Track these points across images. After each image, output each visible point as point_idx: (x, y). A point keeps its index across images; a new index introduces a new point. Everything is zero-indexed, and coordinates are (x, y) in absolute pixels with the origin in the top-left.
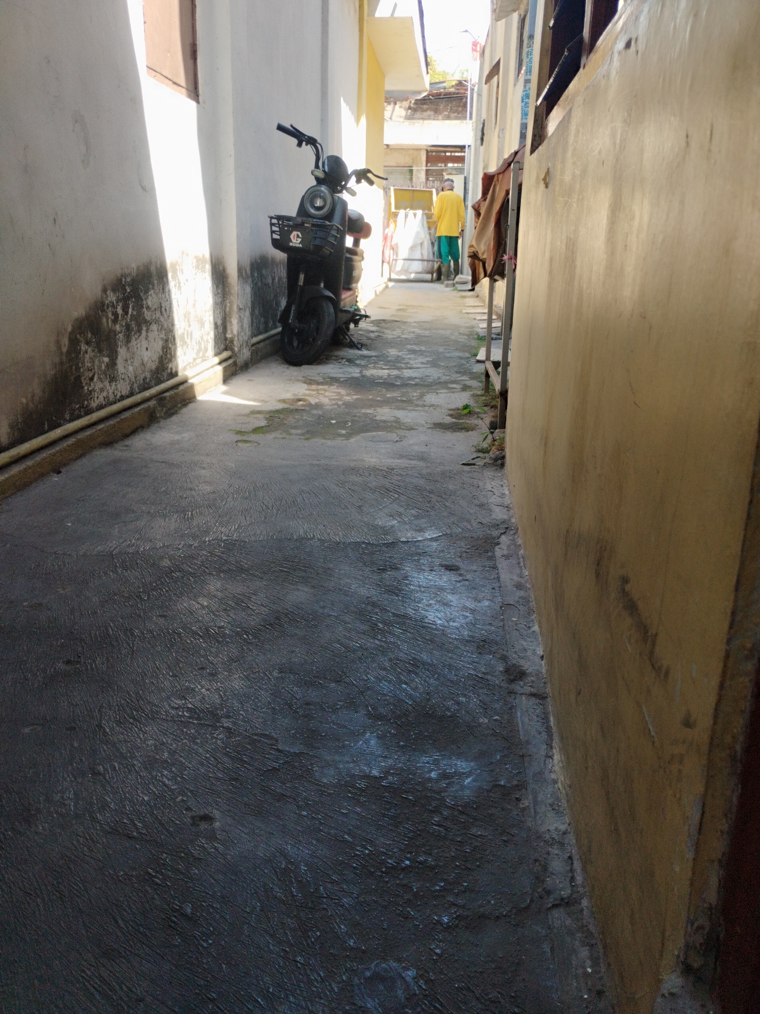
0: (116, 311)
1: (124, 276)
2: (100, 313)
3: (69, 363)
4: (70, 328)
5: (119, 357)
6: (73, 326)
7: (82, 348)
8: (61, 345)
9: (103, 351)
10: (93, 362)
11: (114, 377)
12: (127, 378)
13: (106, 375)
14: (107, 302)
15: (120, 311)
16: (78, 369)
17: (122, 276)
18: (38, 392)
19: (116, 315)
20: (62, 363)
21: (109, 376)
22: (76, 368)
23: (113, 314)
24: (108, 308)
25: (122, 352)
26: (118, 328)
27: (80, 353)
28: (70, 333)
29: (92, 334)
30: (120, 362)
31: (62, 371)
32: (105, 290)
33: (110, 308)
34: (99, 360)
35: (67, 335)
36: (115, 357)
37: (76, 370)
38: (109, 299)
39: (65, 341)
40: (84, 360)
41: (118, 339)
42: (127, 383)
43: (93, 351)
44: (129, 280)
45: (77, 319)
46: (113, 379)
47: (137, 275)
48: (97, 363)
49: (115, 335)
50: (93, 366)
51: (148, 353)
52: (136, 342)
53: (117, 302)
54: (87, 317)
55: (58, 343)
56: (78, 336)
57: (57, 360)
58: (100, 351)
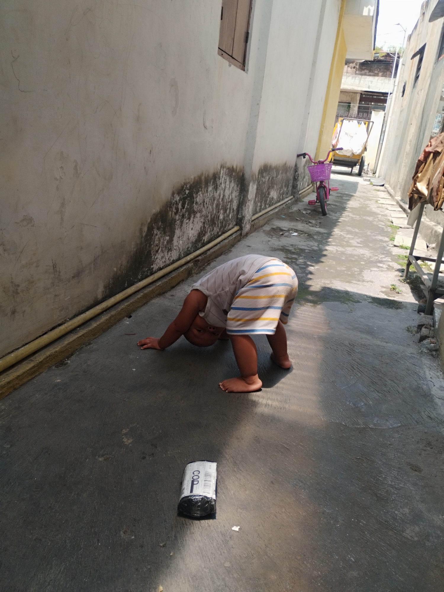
0: (178, 207)
1: (185, 184)
2: (169, 209)
3: (146, 242)
4: (149, 220)
5: (175, 236)
6: (151, 219)
7: (155, 232)
8: (142, 231)
9: (167, 232)
10: (160, 240)
11: (170, 249)
12: (178, 249)
13: (166, 248)
14: (174, 201)
15: (180, 206)
16: (150, 245)
17: (184, 184)
18: (124, 263)
19: (177, 209)
20: (141, 243)
21: (168, 248)
22: (149, 245)
23: (175, 209)
24: (173, 205)
25: (178, 232)
26: (177, 217)
27: (153, 236)
28: (149, 224)
29: (162, 223)
30: (175, 239)
31: (141, 247)
32: (173, 194)
33: (175, 205)
34: (164, 238)
35: (147, 224)
36: (173, 236)
37: (149, 247)
38: (175, 199)
39: (145, 229)
40: (154, 240)
41: (177, 225)
42: (177, 252)
43: (161, 233)
44: (188, 186)
45: (154, 214)
46: (170, 250)
47: (193, 183)
48: (162, 240)
49: (175, 222)
50: (159, 243)
51: (193, 232)
52: (186, 225)
53: (179, 201)
54: (161, 212)
55: (141, 230)
56: (153, 225)
57: (138, 242)
58: (165, 233)
